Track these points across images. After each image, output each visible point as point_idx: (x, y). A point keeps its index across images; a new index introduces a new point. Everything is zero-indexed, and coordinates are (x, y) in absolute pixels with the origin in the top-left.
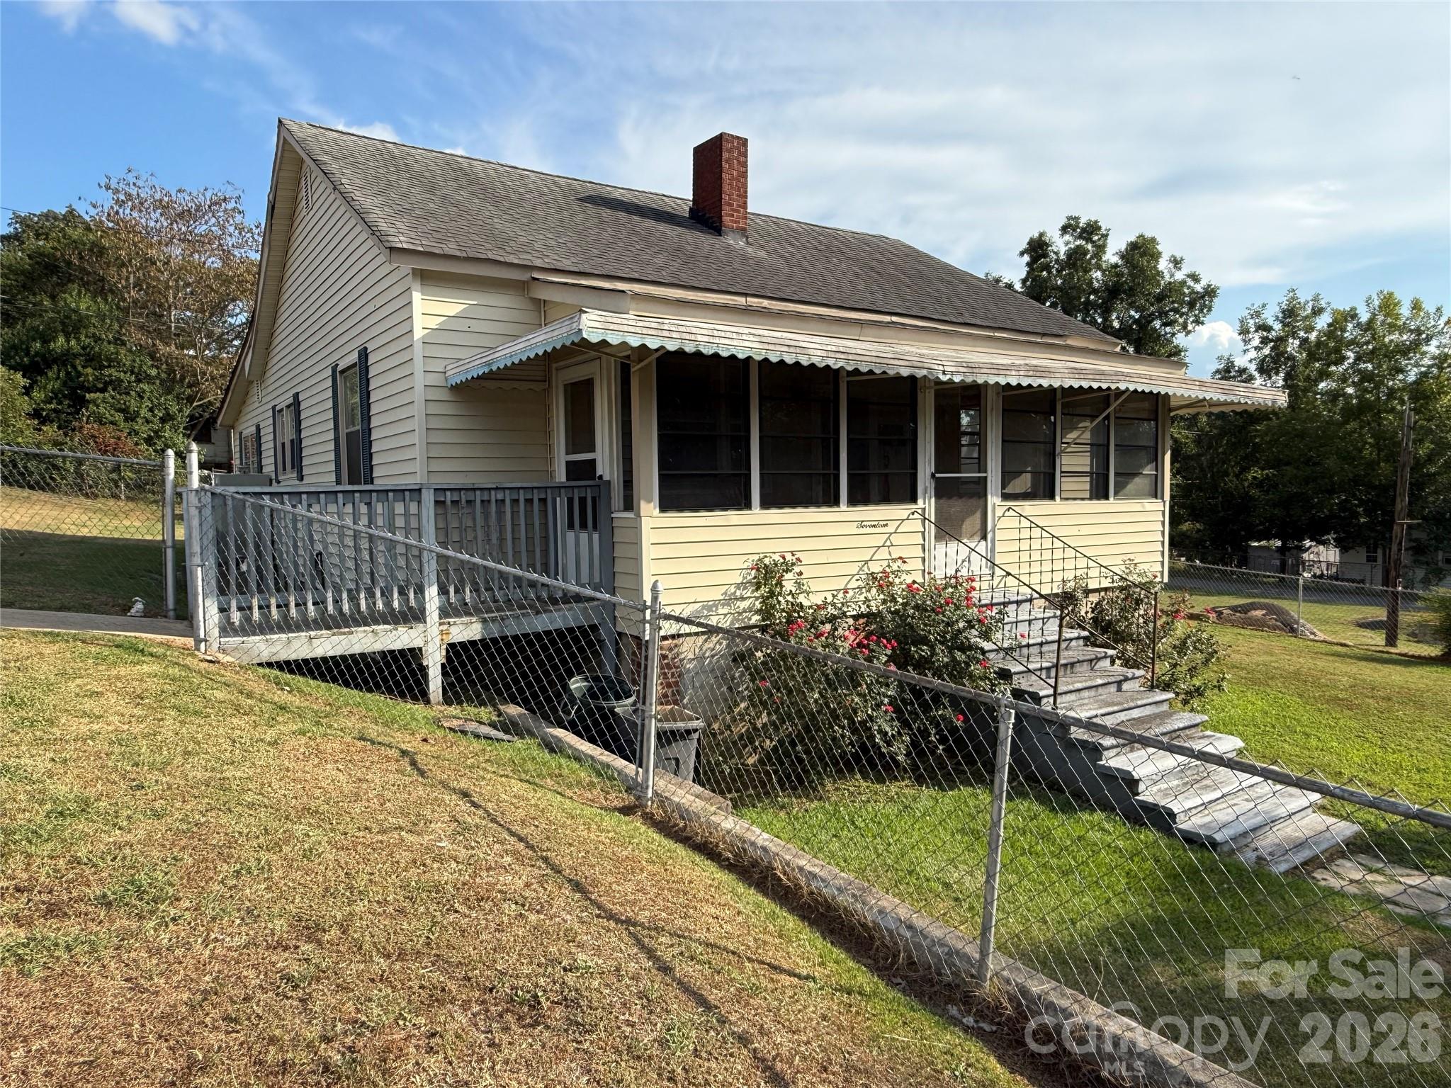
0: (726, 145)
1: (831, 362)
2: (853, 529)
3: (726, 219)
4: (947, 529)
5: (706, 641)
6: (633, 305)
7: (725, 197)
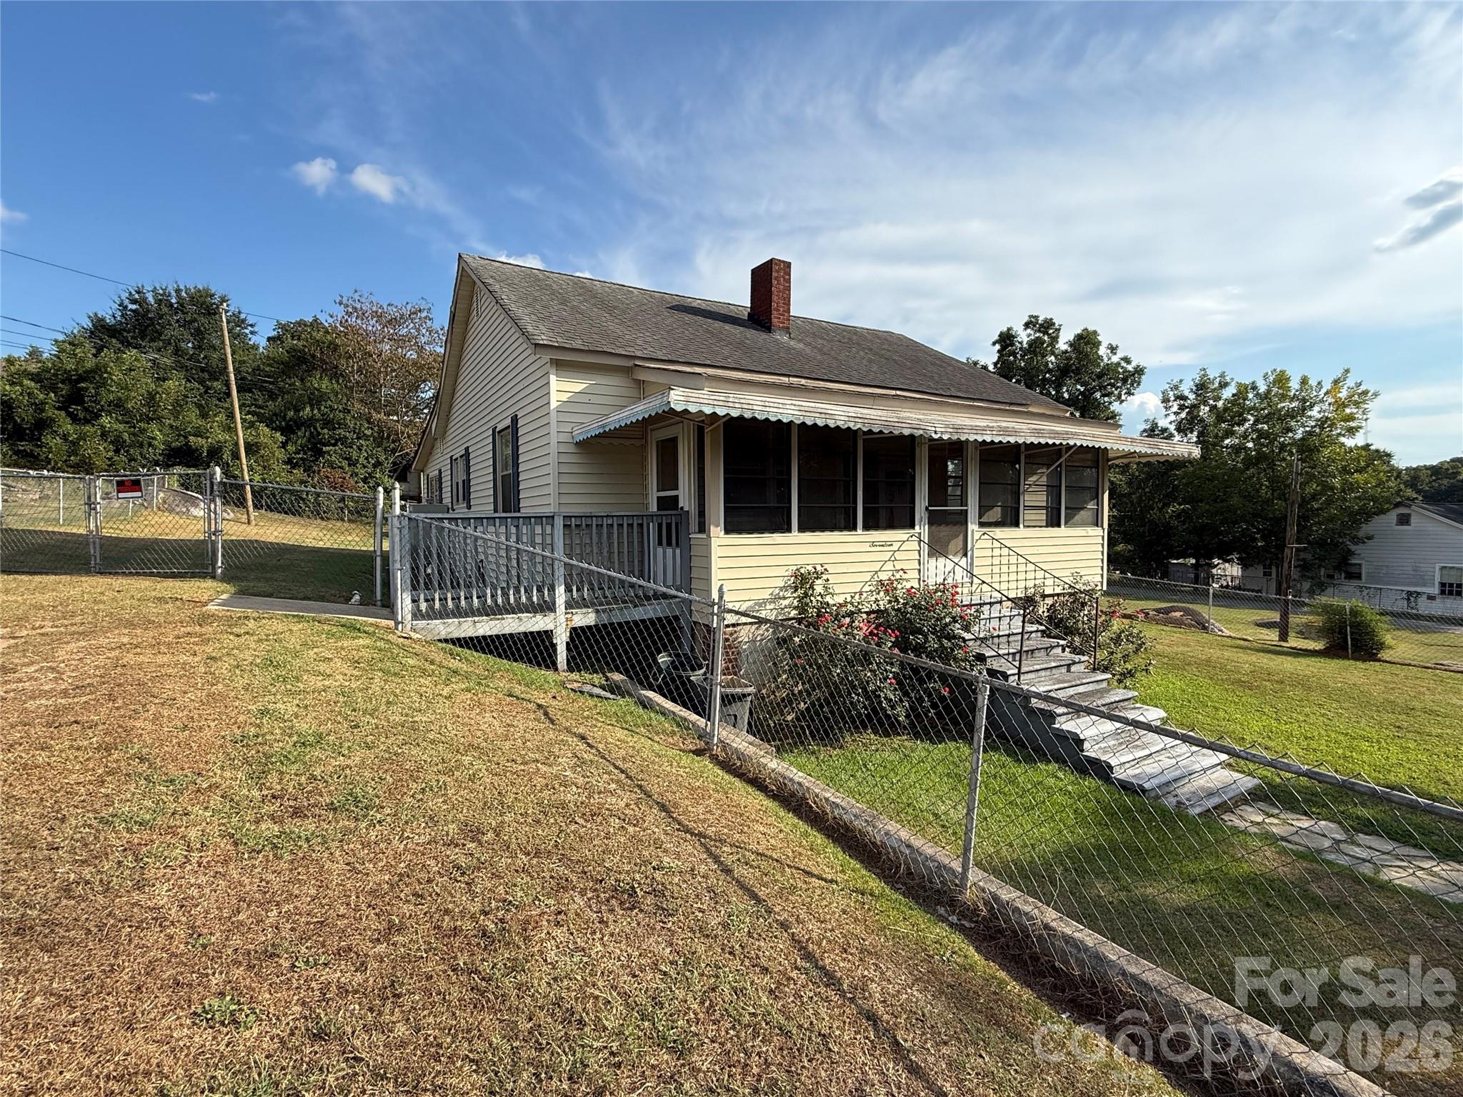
0: (775, 267)
1: (851, 425)
2: (866, 547)
3: (774, 321)
4: (937, 549)
5: (757, 629)
6: (707, 384)
7: (774, 305)
